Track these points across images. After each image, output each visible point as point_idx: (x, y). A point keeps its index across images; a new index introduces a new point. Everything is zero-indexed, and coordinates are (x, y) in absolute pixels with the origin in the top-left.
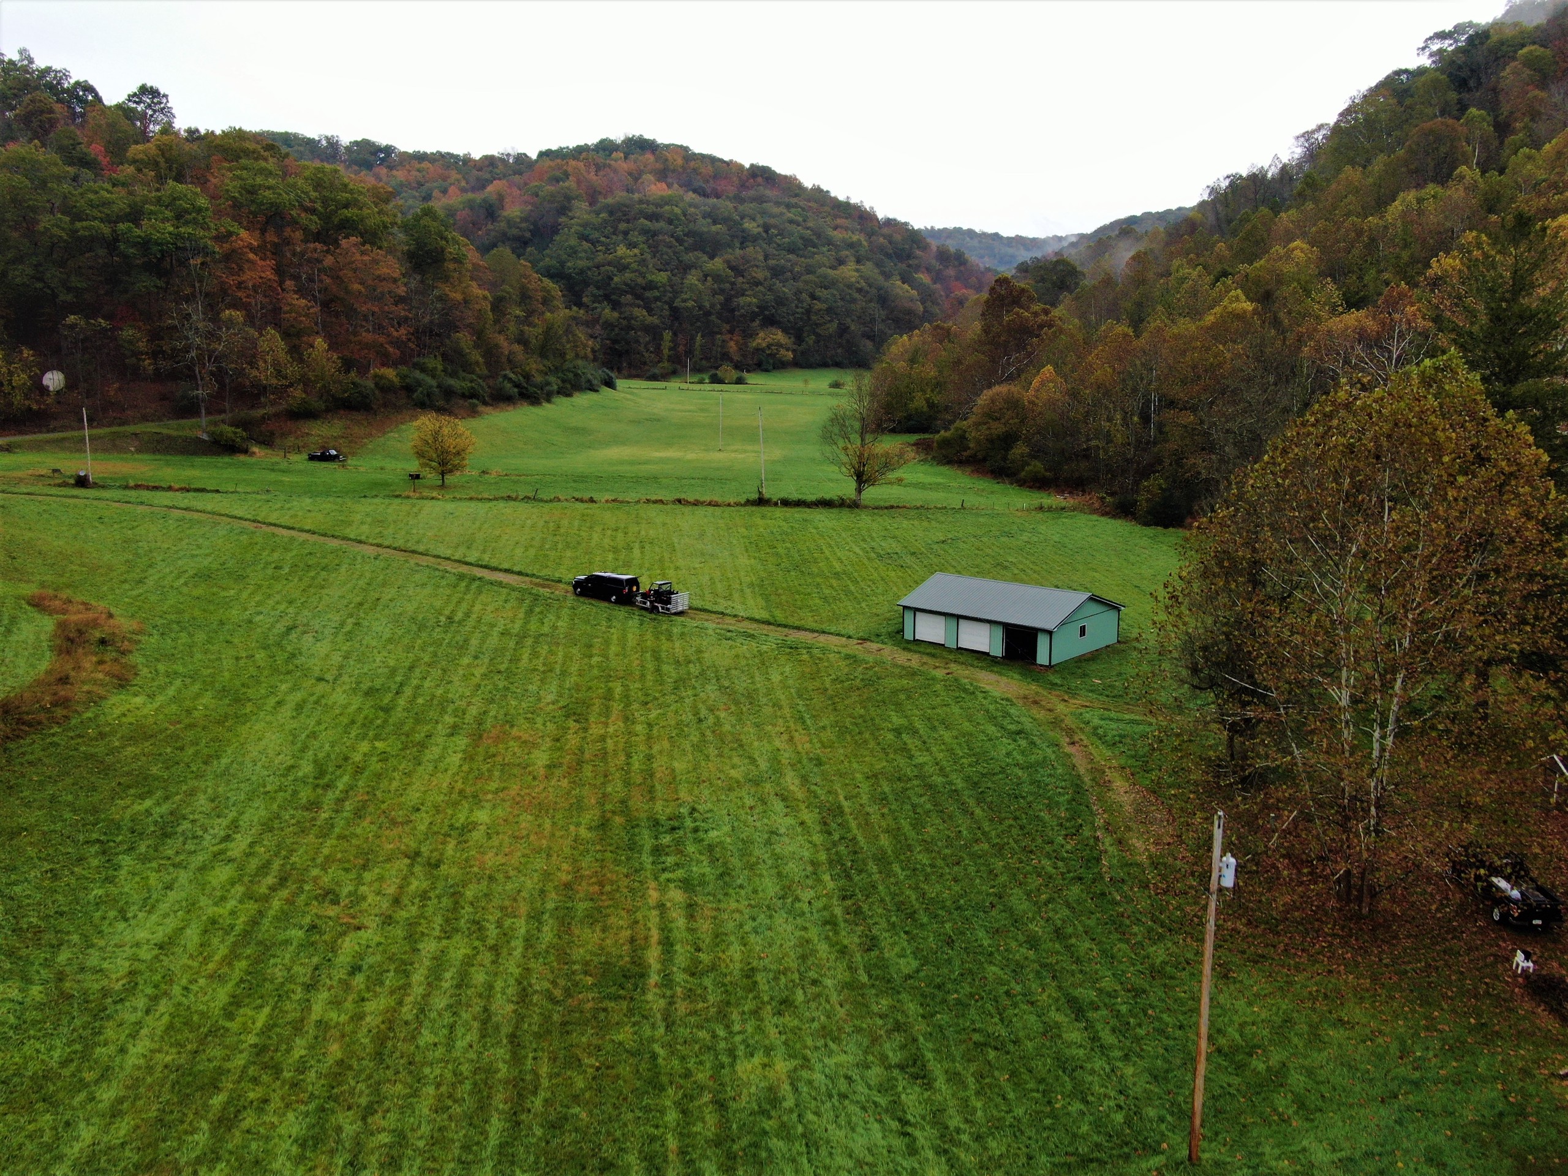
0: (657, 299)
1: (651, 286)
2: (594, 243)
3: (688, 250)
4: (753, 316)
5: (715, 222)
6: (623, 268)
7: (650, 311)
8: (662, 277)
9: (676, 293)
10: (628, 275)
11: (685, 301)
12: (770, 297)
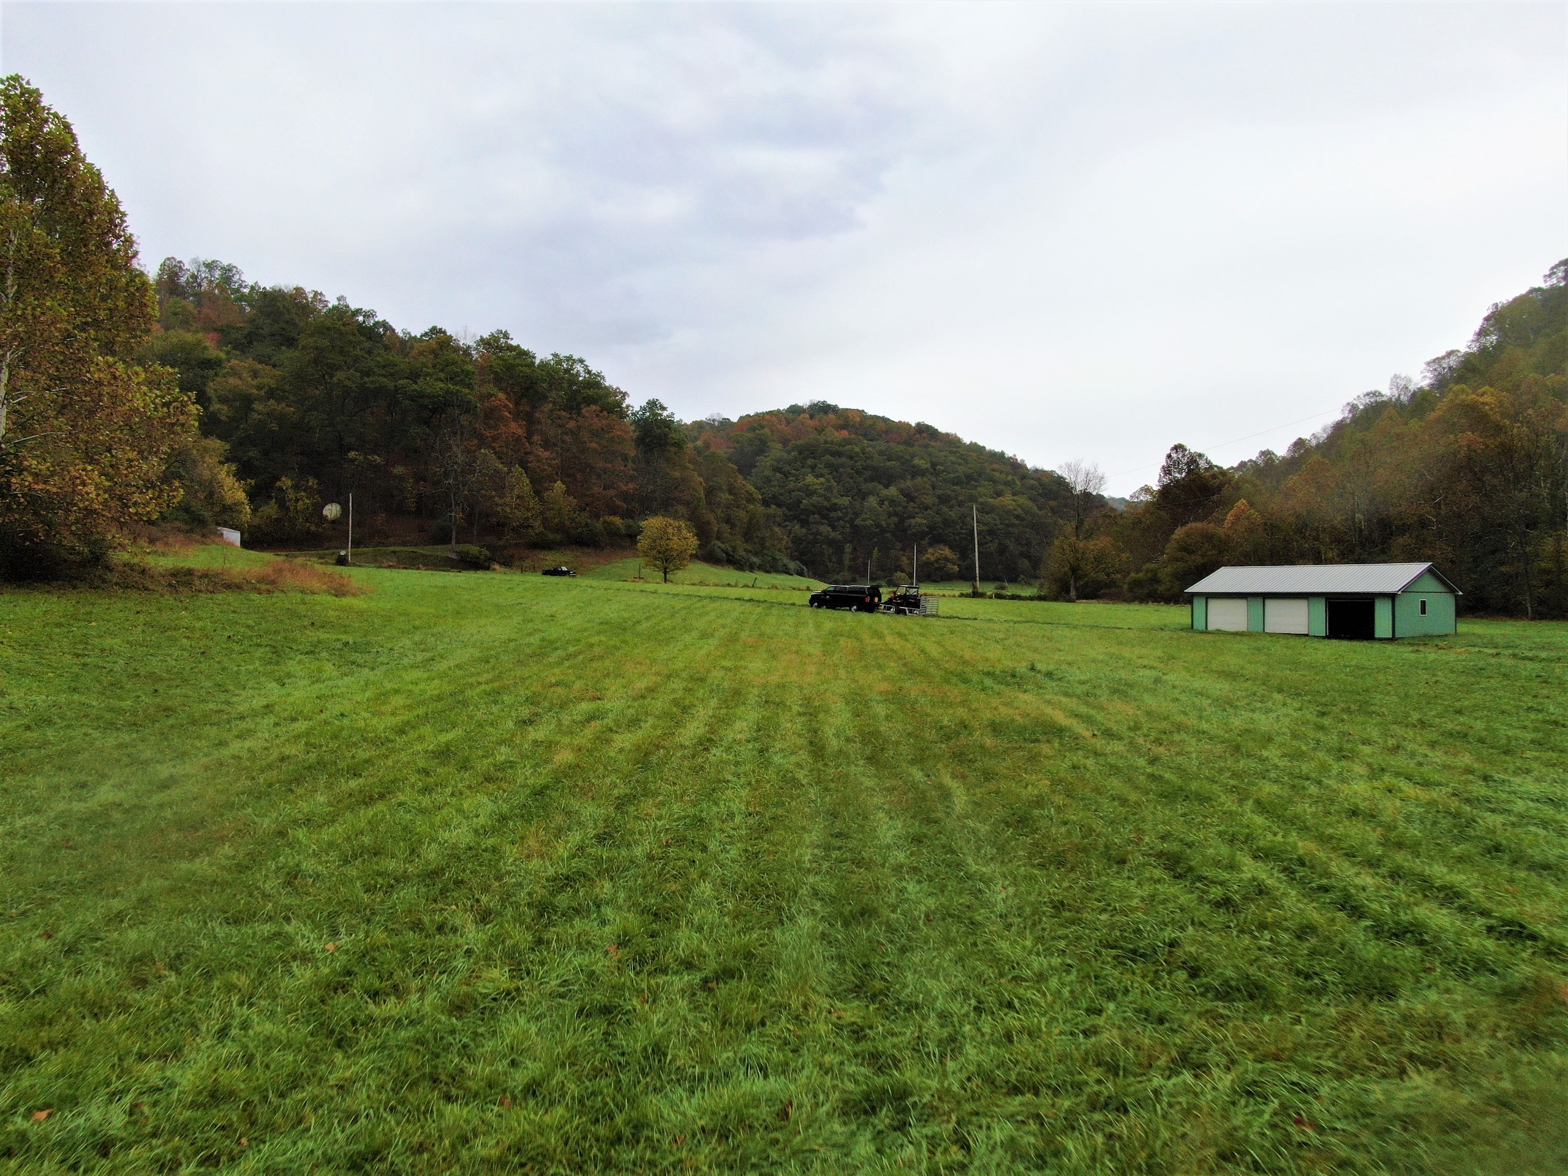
0: (839, 519)
1: (835, 508)
2: (786, 475)
3: (866, 481)
4: (923, 535)
5: (889, 460)
6: (810, 493)
7: (834, 528)
8: (845, 501)
9: (857, 515)
10: (815, 499)
11: (864, 520)
12: (938, 519)
